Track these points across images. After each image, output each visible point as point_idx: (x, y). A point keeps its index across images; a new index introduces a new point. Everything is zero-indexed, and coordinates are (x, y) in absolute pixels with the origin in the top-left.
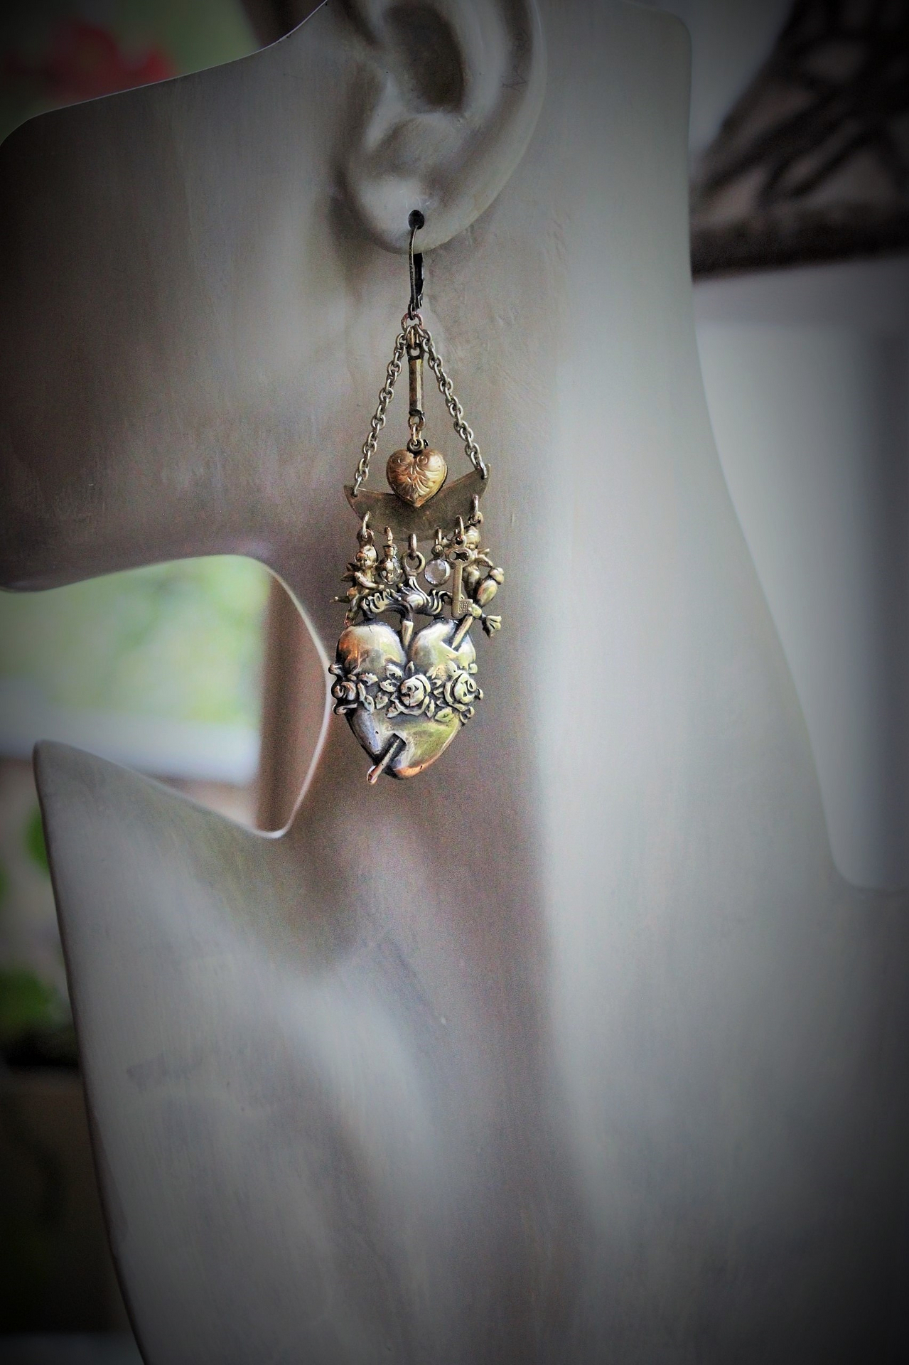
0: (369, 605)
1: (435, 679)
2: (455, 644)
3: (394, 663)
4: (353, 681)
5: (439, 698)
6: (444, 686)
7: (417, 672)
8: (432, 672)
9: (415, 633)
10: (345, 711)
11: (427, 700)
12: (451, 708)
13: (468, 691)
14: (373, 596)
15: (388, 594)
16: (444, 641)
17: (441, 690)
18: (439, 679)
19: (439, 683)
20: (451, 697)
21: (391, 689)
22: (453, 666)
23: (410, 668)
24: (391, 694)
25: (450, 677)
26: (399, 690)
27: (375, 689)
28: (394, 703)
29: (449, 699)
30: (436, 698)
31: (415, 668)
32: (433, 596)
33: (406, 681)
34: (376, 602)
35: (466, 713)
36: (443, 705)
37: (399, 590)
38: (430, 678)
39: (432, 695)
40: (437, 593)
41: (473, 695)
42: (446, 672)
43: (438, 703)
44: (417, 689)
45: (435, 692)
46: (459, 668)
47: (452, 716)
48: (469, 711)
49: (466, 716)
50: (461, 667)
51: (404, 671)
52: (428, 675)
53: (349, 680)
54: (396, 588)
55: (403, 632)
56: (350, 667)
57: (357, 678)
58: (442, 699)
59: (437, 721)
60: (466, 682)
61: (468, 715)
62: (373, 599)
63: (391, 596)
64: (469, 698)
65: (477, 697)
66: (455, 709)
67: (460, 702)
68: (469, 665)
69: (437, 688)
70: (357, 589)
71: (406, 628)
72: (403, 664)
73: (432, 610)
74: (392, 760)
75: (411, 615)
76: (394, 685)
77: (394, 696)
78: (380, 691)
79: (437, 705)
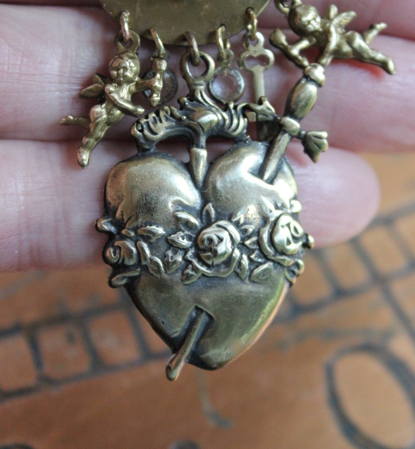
0: (142, 131)
1: (245, 224)
2: (267, 175)
3: (186, 208)
4: (131, 238)
5: (253, 251)
6: (258, 233)
7: (219, 217)
8: (240, 217)
9: (211, 164)
10: (124, 282)
11: (237, 253)
12: (271, 264)
13: (294, 237)
14: (147, 117)
15: (167, 112)
16: (253, 174)
17: (254, 239)
18: (250, 224)
19: (251, 229)
20: (270, 246)
21: (185, 243)
22: (269, 204)
23: (208, 213)
24: (186, 250)
25: (265, 220)
26: (196, 245)
27: (163, 246)
28: (190, 262)
29: (270, 250)
30: (250, 251)
31: (217, 213)
32: (230, 111)
33: (205, 231)
34: (152, 125)
35: (293, 268)
36: (260, 260)
37: (182, 107)
38: (237, 225)
39: (242, 246)
40: (235, 108)
41: (300, 243)
42: (260, 213)
43: (253, 256)
44: (221, 240)
45: (248, 243)
46: (277, 208)
47: (274, 273)
48: (297, 265)
49: (293, 272)
50: (279, 205)
51: (201, 219)
52: (234, 220)
53: (124, 237)
54: (178, 105)
55: (194, 165)
56: (123, 219)
57: (136, 233)
58: (257, 252)
59: (254, 282)
60: (288, 225)
61: (296, 270)
62: (147, 123)
63: (172, 115)
64: (294, 247)
65: (306, 245)
66: (277, 263)
67: (283, 253)
68: (290, 200)
69: (249, 237)
70: (106, 108)
71: (197, 159)
72: (198, 207)
73: (231, 129)
74: (197, 344)
75: (203, 140)
76: (189, 238)
77: (190, 254)
78: (169, 249)
79: (250, 260)
